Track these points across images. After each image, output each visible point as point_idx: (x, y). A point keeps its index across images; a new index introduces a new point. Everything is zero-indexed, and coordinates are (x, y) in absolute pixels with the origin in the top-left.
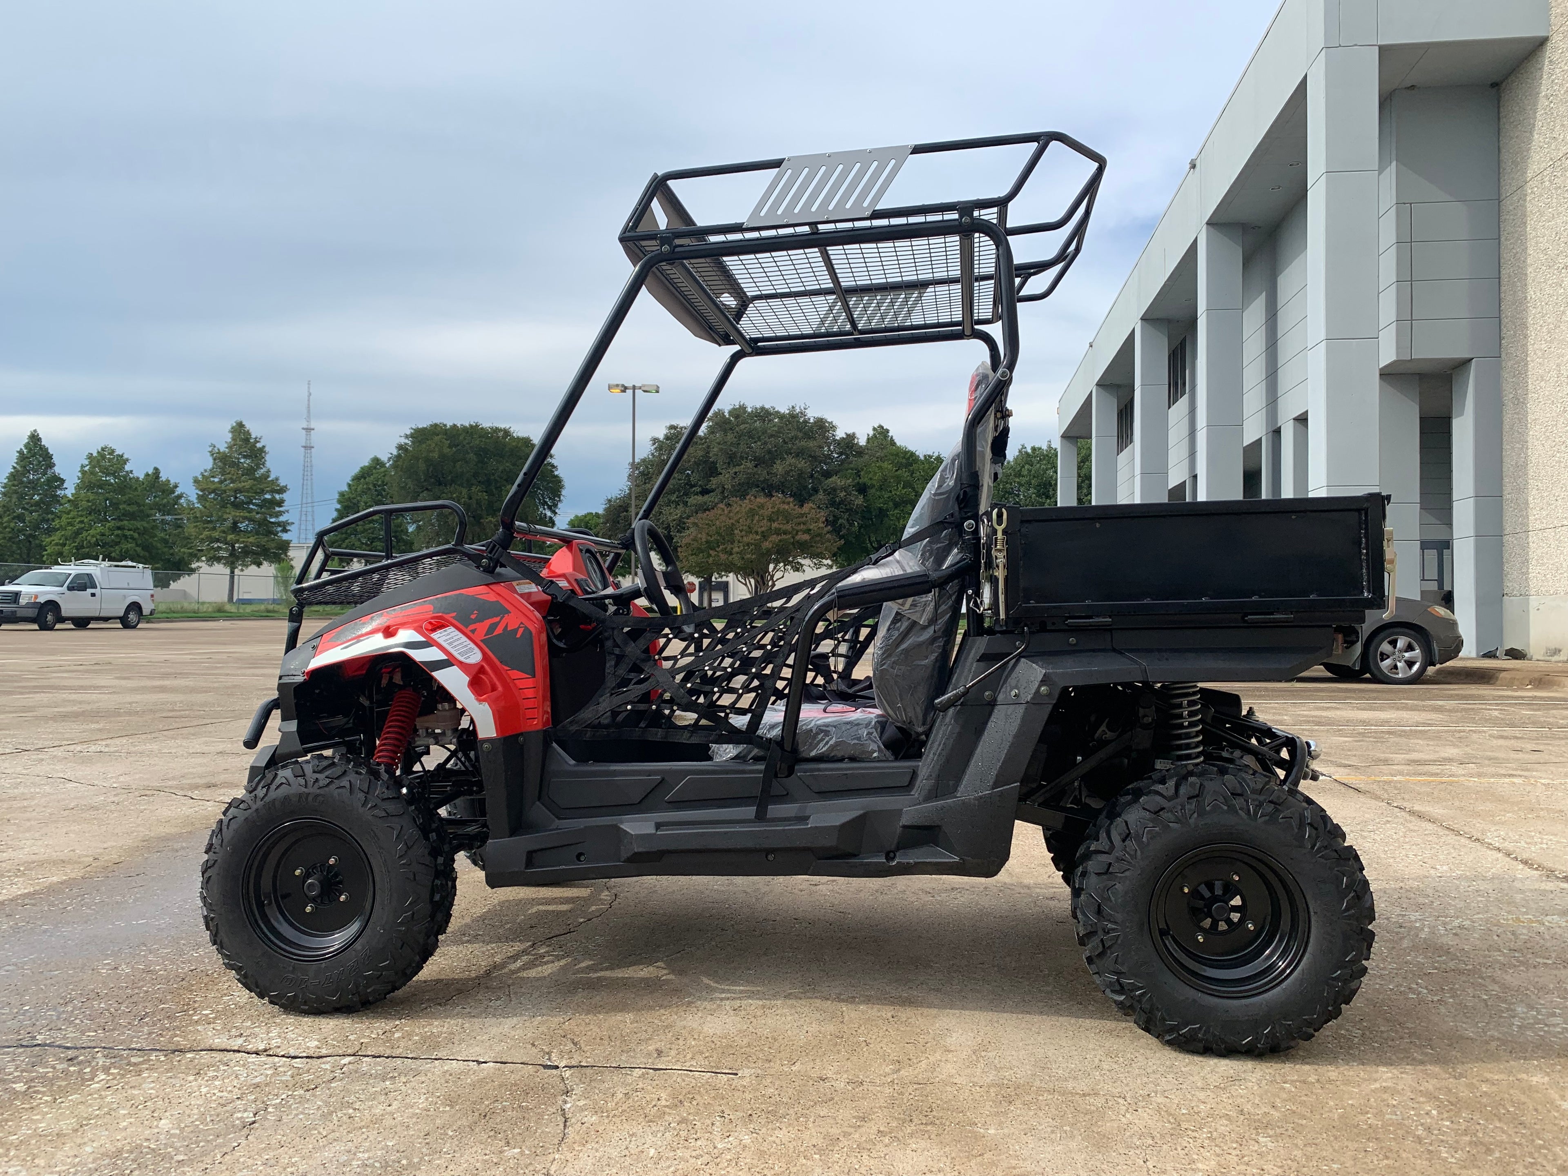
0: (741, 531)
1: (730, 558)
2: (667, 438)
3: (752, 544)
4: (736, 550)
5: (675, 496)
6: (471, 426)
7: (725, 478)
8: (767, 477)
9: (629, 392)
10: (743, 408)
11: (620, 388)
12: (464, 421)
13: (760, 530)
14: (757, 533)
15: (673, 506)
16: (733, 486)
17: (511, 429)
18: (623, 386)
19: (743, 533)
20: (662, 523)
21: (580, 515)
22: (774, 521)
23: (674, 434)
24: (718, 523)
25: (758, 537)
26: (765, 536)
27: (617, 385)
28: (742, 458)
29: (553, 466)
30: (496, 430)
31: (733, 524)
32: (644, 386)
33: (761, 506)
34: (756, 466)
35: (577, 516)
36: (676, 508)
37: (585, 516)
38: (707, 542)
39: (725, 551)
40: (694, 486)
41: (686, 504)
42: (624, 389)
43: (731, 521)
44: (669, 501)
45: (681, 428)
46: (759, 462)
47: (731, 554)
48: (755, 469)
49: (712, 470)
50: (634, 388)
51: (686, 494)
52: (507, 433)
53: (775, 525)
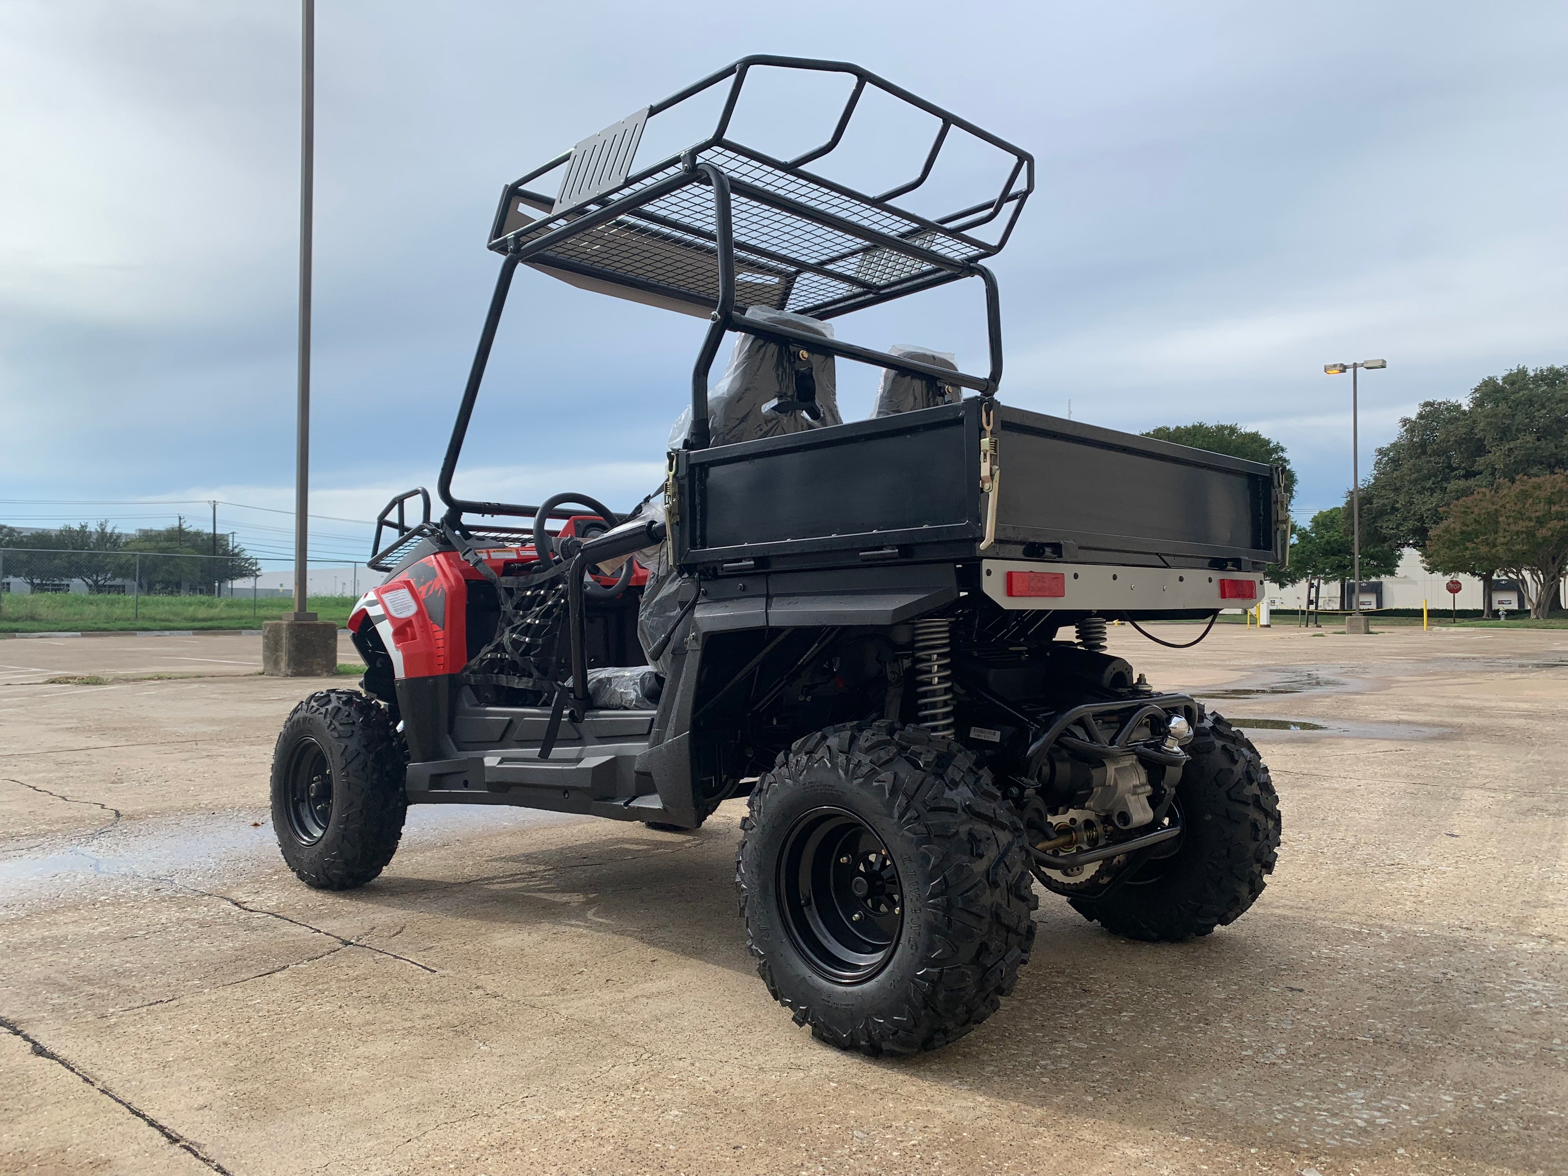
0: (1508, 518)
1: (1494, 551)
2: (1421, 416)
3: (1522, 532)
4: (1501, 540)
5: (1431, 482)
6: (1194, 427)
7: (1496, 456)
8: (1555, 451)
9: (1350, 371)
10: (1523, 372)
11: (1338, 368)
12: (1187, 422)
13: (1533, 515)
14: (1530, 519)
15: (1428, 494)
16: (1506, 466)
17: (1238, 426)
18: (1341, 365)
19: (1511, 520)
20: (1414, 514)
21: (1325, 511)
22: (1555, 504)
23: (1430, 412)
24: (1476, 510)
25: (1532, 524)
26: (1540, 522)
27: (1335, 366)
28: (1518, 430)
29: (1285, 460)
30: (1221, 429)
31: (1496, 510)
32: (1366, 362)
33: (1538, 487)
34: (1539, 439)
35: (1321, 512)
36: (1431, 495)
37: (1331, 512)
38: (1462, 533)
39: (1486, 542)
40: (1456, 469)
41: (1444, 490)
42: (1344, 369)
43: (1495, 507)
44: (1424, 488)
45: (1440, 404)
46: (1543, 434)
47: (1495, 546)
48: (1538, 443)
49: (1480, 449)
50: (1355, 366)
51: (1446, 479)
52: (1233, 430)
53: (1554, 509)
